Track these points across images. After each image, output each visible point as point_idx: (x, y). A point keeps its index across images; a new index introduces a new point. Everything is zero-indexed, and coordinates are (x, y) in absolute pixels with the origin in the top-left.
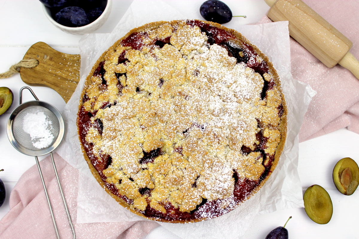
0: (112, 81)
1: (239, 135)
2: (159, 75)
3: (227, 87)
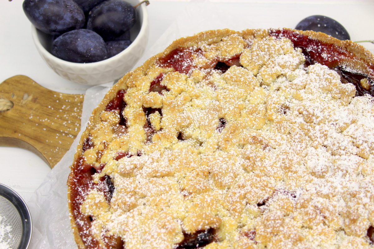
0: (136, 118)
1: (362, 206)
2: (218, 111)
3: (339, 130)
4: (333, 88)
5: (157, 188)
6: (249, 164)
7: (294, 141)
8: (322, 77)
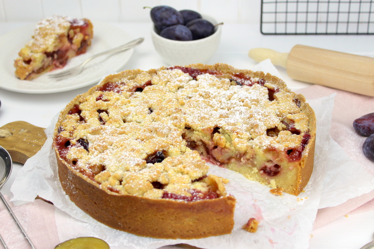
0: (92, 114)
1: (258, 120)
2: (147, 103)
3: (228, 98)
4: (216, 82)
5: (120, 138)
6: (177, 121)
7: (202, 108)
8: (207, 79)
